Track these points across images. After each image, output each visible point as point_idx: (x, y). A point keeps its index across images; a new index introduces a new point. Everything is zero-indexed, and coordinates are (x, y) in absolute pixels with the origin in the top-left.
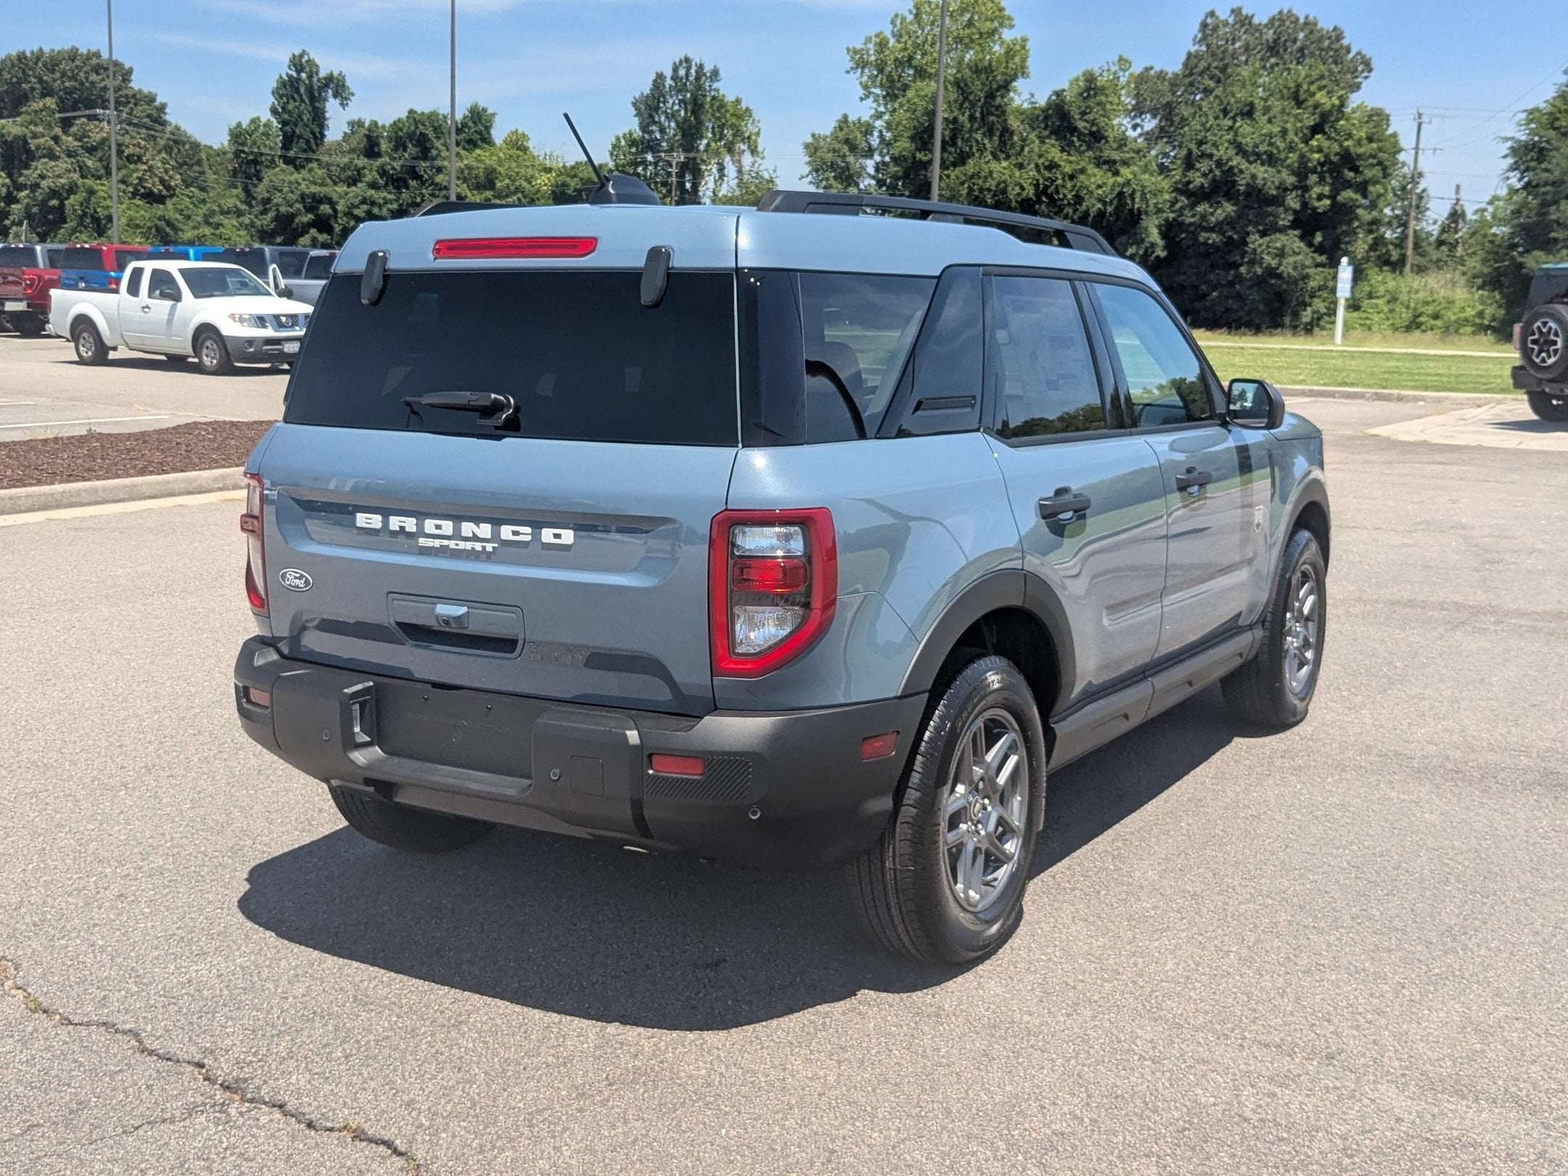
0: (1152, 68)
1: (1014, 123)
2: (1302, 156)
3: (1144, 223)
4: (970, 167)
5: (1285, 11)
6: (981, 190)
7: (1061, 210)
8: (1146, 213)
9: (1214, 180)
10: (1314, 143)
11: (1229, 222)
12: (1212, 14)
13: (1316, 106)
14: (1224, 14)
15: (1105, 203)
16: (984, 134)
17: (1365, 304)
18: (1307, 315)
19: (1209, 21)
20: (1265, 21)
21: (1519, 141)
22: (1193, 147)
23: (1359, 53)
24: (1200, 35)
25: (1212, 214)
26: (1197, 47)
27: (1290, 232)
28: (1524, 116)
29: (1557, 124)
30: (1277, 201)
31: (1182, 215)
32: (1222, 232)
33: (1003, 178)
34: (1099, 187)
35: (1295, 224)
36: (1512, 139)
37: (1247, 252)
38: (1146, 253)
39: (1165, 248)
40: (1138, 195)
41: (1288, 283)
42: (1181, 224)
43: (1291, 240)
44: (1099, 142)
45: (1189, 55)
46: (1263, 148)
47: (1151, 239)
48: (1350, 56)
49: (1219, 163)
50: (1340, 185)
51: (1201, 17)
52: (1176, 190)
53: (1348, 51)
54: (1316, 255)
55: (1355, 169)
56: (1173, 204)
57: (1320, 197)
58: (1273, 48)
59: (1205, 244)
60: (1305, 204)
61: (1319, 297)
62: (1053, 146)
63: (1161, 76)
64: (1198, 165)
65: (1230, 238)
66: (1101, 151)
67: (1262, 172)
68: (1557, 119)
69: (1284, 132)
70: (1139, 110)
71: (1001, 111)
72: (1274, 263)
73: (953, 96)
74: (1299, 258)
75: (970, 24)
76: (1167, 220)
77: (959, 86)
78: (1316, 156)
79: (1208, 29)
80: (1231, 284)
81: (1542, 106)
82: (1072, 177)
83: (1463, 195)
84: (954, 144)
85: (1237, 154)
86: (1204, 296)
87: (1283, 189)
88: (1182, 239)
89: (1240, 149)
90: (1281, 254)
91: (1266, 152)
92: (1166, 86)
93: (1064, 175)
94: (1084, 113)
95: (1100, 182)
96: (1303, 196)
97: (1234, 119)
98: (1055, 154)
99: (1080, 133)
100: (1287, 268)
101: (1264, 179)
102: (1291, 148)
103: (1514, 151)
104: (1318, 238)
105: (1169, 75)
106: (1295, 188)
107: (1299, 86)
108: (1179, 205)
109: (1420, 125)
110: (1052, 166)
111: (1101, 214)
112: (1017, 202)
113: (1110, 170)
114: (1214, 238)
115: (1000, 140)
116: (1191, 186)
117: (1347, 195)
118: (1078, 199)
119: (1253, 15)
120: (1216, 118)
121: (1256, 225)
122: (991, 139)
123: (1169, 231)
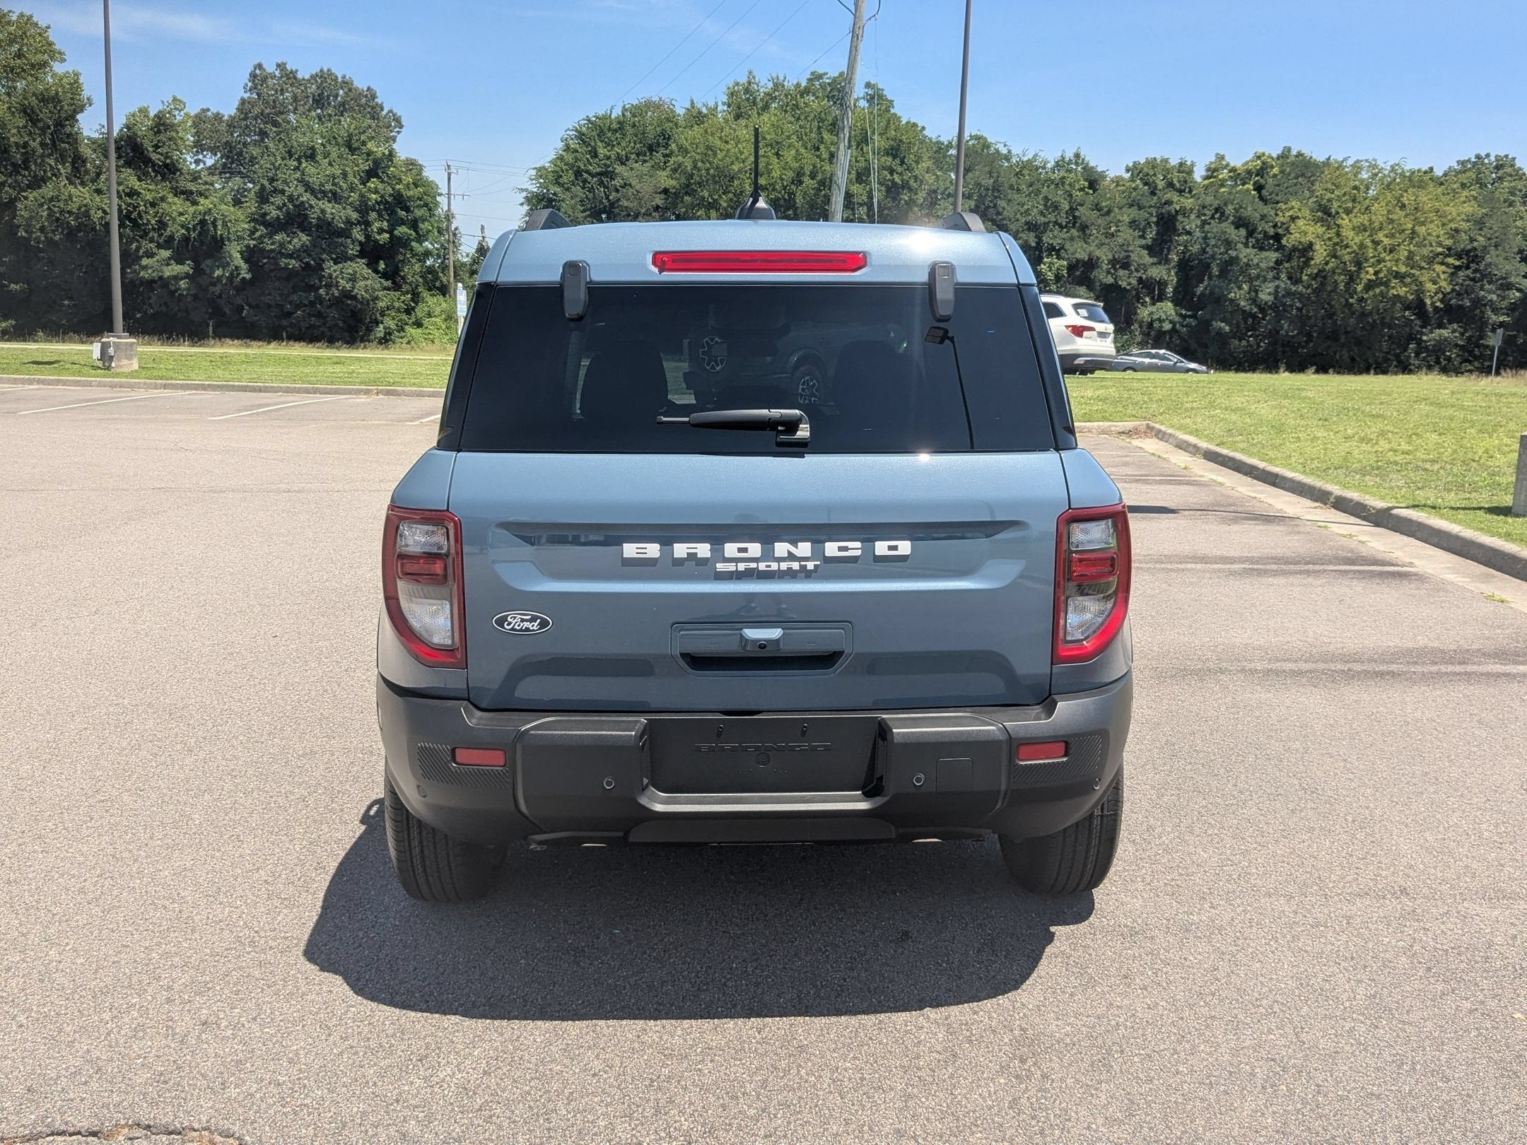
0: (208, 110)
1: (86, 151)
2: (362, 196)
3: (228, 248)
4: (48, 190)
5: (325, 70)
6: (62, 212)
7: (146, 234)
8: (229, 239)
9: (288, 213)
10: (371, 185)
11: (304, 250)
12: (260, 66)
13: (369, 154)
14: (270, 68)
15: (188, 229)
16: (56, 159)
17: (426, 322)
18: (380, 331)
19: (258, 72)
20: (307, 77)
21: (533, 192)
22: (266, 183)
23: (391, 111)
24: (250, 84)
25: (290, 242)
26: (248, 94)
27: (359, 260)
28: (534, 172)
29: (561, 180)
30: (345, 233)
31: (262, 243)
32: (298, 258)
33: (85, 202)
34: (181, 214)
35: (362, 254)
36: (526, 190)
37: (324, 276)
38: (232, 274)
39: (249, 270)
40: (219, 223)
41: (362, 303)
42: (263, 250)
43: (360, 267)
44: (175, 174)
45: (243, 101)
46: (328, 187)
47: (236, 263)
48: (384, 113)
49: (291, 198)
50: (395, 222)
51: (251, 68)
52: (253, 220)
53: (382, 109)
54: (382, 280)
55: (407, 209)
56: (252, 233)
57: (381, 231)
58: (319, 101)
59: (286, 268)
60: (368, 237)
61: (389, 315)
62: (131, 174)
63: (218, 117)
64: (272, 200)
65: (307, 264)
66: (177, 182)
67: (329, 208)
68: (561, 176)
69: (345, 175)
70: (199, 147)
71: (73, 139)
72: (348, 286)
73: (22, 123)
74: (369, 282)
75: (19, 55)
76: (248, 246)
77: (25, 112)
78: (374, 196)
79: (258, 78)
80: (312, 304)
81: (547, 165)
82: (153, 205)
83: (487, 233)
84: (27, 168)
85: (306, 191)
86: (289, 314)
87: (349, 222)
88: (265, 264)
89: (308, 188)
90: (353, 279)
91: (331, 190)
92: (223, 127)
93: (146, 202)
94: (156, 147)
95: (181, 210)
96: (366, 229)
97: (299, 160)
98: (134, 182)
99: (154, 165)
100: (360, 290)
101: (332, 214)
102: (352, 189)
103: (528, 200)
104: (382, 266)
105: (226, 118)
106: (359, 223)
107: (350, 136)
108: (258, 234)
109: (449, 175)
110: (132, 193)
111: (186, 239)
112: (100, 224)
113: (188, 200)
114: (293, 263)
115: (73, 166)
116: (268, 217)
117: (402, 230)
118: (162, 225)
119: (297, 71)
120: (283, 159)
121: (329, 253)
122: (63, 164)
123: (250, 255)
